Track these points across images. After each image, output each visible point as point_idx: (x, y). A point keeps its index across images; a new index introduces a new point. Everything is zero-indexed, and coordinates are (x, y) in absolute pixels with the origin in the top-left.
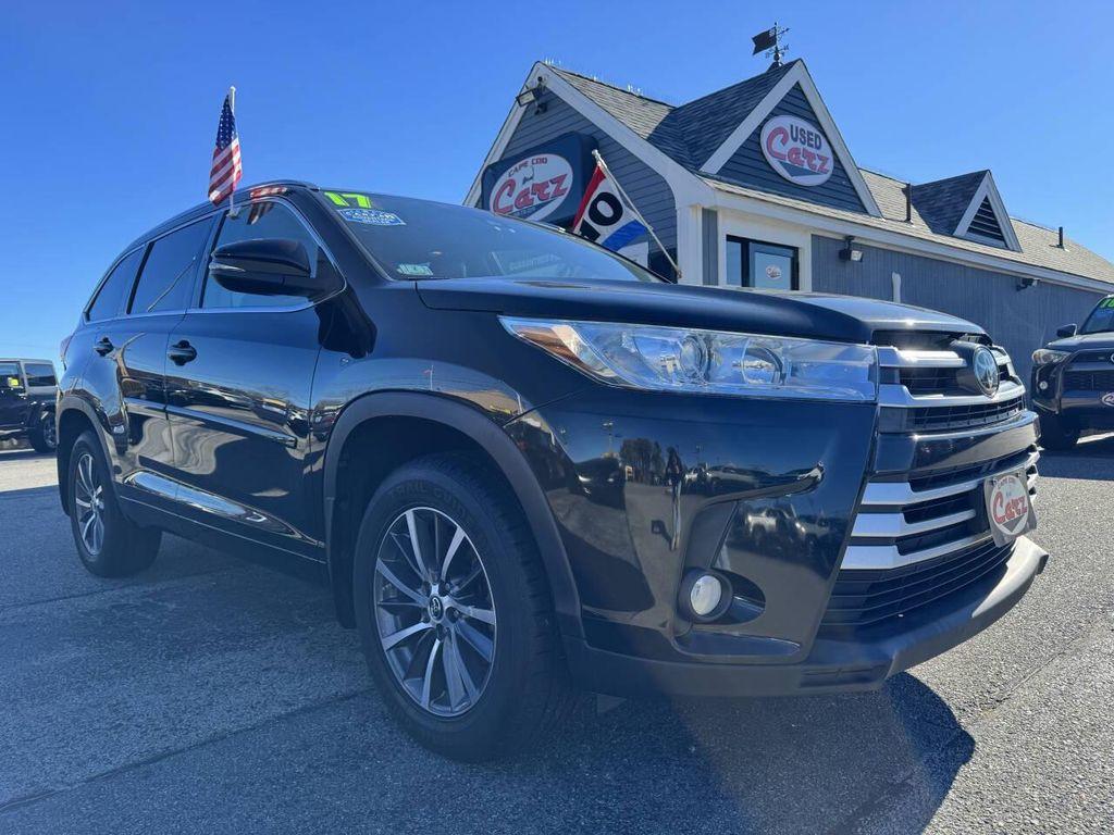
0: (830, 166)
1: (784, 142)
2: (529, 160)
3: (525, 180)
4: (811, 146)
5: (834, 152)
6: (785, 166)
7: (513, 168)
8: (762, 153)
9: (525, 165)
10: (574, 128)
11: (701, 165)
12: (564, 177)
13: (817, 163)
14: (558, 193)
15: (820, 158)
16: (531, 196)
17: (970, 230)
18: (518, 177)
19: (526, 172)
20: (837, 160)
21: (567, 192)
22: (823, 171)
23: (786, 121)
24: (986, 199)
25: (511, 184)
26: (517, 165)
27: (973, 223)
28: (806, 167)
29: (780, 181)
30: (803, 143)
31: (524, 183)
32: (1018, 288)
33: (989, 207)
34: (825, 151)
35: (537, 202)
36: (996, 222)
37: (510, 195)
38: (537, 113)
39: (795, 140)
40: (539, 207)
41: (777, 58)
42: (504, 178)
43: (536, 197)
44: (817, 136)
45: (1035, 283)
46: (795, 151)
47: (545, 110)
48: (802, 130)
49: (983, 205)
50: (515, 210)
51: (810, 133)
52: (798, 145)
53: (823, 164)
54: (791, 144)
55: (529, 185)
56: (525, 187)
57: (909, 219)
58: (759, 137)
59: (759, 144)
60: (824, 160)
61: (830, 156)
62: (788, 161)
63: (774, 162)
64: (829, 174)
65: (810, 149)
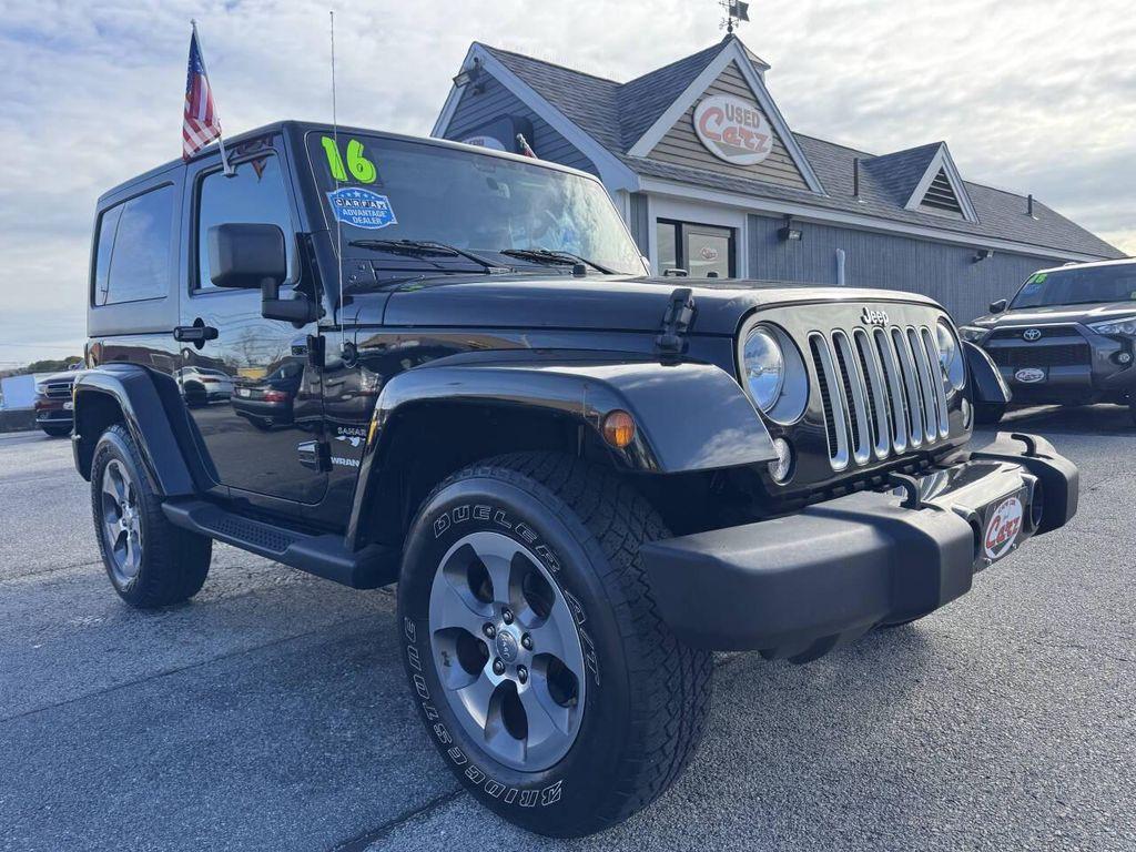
0: (769, 143)
1: (718, 122)
4: (746, 124)
5: (774, 130)
6: (719, 145)
8: (696, 135)
10: (508, 111)
11: (628, 149)
13: (755, 141)
15: (758, 136)
17: (923, 202)
20: (777, 137)
22: (761, 149)
23: (720, 101)
24: (942, 171)
27: (927, 196)
28: (743, 145)
29: (714, 160)
30: (740, 122)
32: (973, 261)
33: (945, 179)
34: (765, 128)
36: (952, 195)
38: (475, 94)
39: (731, 119)
41: (730, 29)
44: (755, 114)
45: (990, 255)
46: (730, 130)
47: (483, 92)
48: (738, 109)
49: (937, 177)
51: (747, 112)
52: (734, 124)
53: (762, 143)
54: (726, 124)
57: (856, 194)
58: (692, 117)
59: (692, 125)
60: (763, 138)
61: (769, 133)
62: (722, 141)
63: (708, 142)
64: (769, 151)
65: (747, 128)
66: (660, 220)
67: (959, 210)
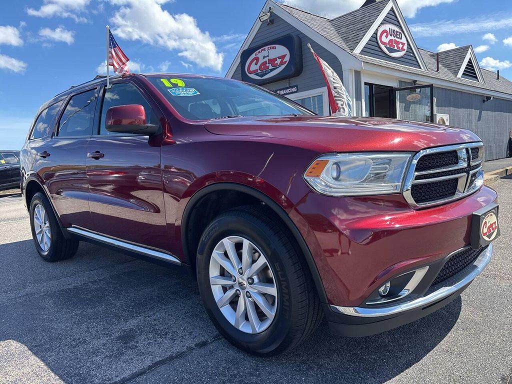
0: (405, 47)
1: (387, 37)
2: (266, 47)
3: (264, 57)
4: (397, 38)
5: (407, 40)
6: (386, 47)
7: (258, 51)
8: (378, 43)
9: (264, 50)
10: (288, 32)
11: (353, 50)
12: (285, 56)
13: (400, 46)
14: (282, 63)
16: (268, 65)
17: (463, 74)
18: (260, 56)
19: (265, 53)
20: (409, 44)
21: (287, 63)
23: (387, 27)
24: (470, 59)
25: (257, 59)
26: (260, 50)
27: (465, 71)
28: (396, 48)
29: (384, 55)
30: (394, 37)
31: (264, 58)
32: (484, 101)
33: (471, 63)
34: (404, 40)
35: (271, 67)
36: (474, 70)
37: (256, 64)
38: (268, 25)
39: (391, 35)
40: (272, 70)
42: (253, 56)
43: (270, 65)
44: (400, 33)
45: (492, 99)
46: (391, 41)
47: (273, 23)
48: (394, 30)
49: (469, 62)
50: (259, 71)
51: (397, 32)
52: (392, 38)
53: (403, 47)
54: (390, 38)
55: (266, 59)
56: (264, 60)
57: (438, 70)
58: (376, 34)
59: (376, 38)
60: (403, 44)
61: (406, 42)
62: (388, 46)
63: (383, 47)
64: (405, 51)
65: (397, 40)
66: (366, 84)
67: (476, 78)
